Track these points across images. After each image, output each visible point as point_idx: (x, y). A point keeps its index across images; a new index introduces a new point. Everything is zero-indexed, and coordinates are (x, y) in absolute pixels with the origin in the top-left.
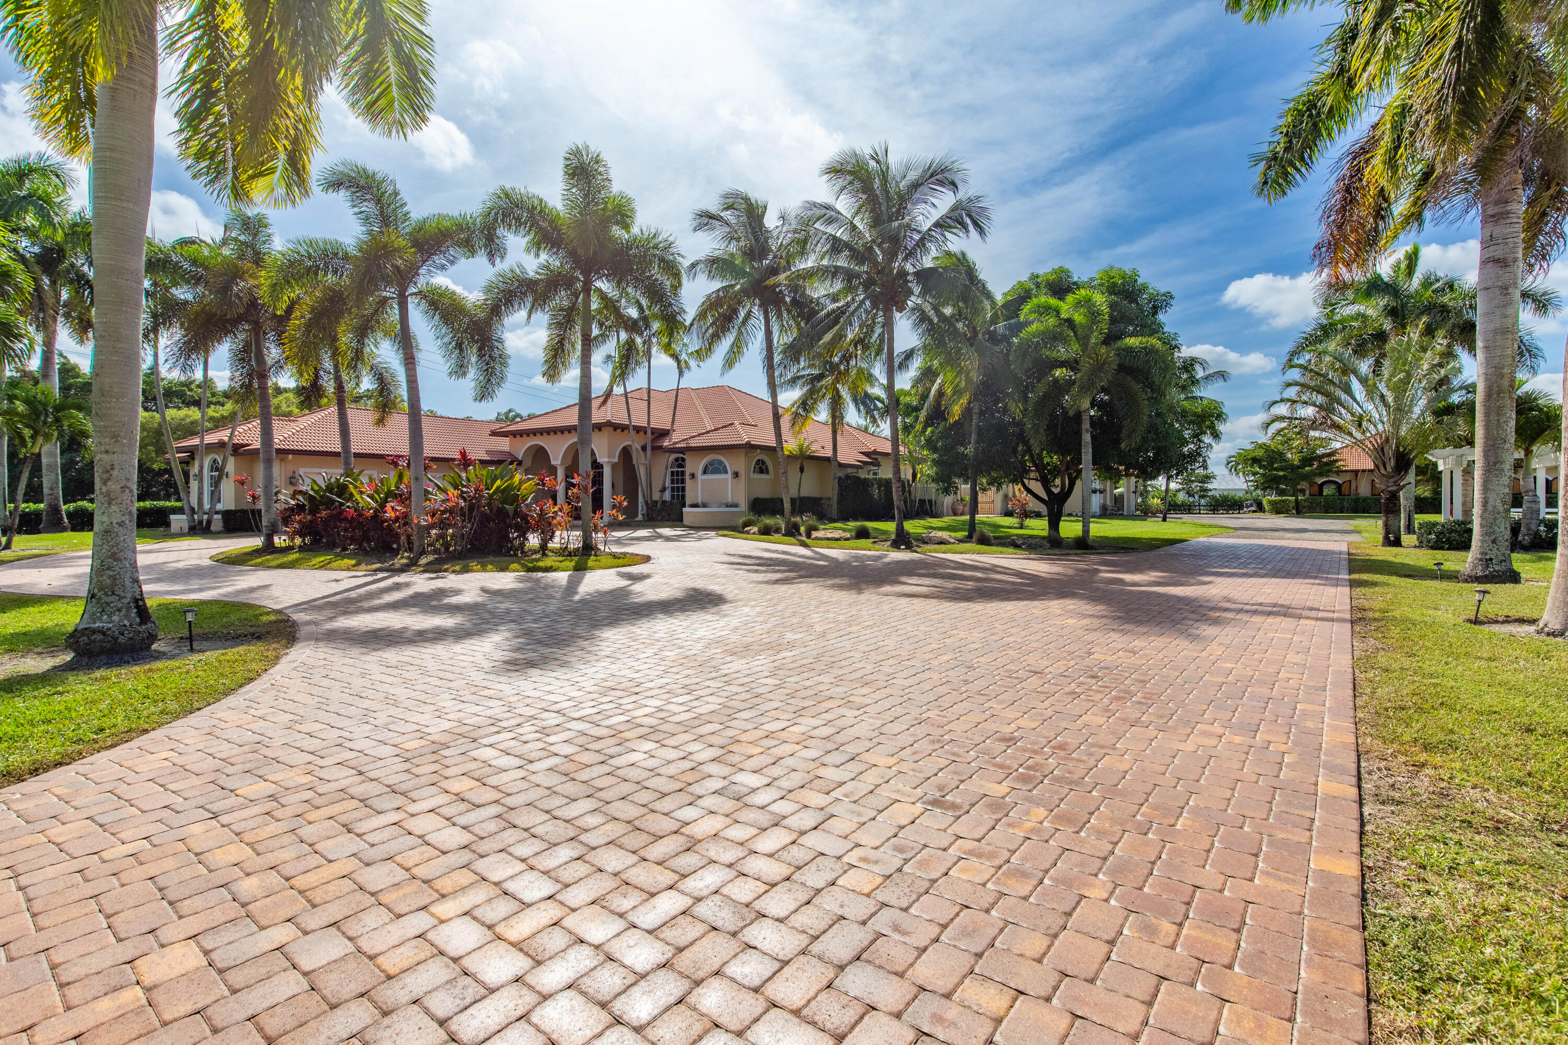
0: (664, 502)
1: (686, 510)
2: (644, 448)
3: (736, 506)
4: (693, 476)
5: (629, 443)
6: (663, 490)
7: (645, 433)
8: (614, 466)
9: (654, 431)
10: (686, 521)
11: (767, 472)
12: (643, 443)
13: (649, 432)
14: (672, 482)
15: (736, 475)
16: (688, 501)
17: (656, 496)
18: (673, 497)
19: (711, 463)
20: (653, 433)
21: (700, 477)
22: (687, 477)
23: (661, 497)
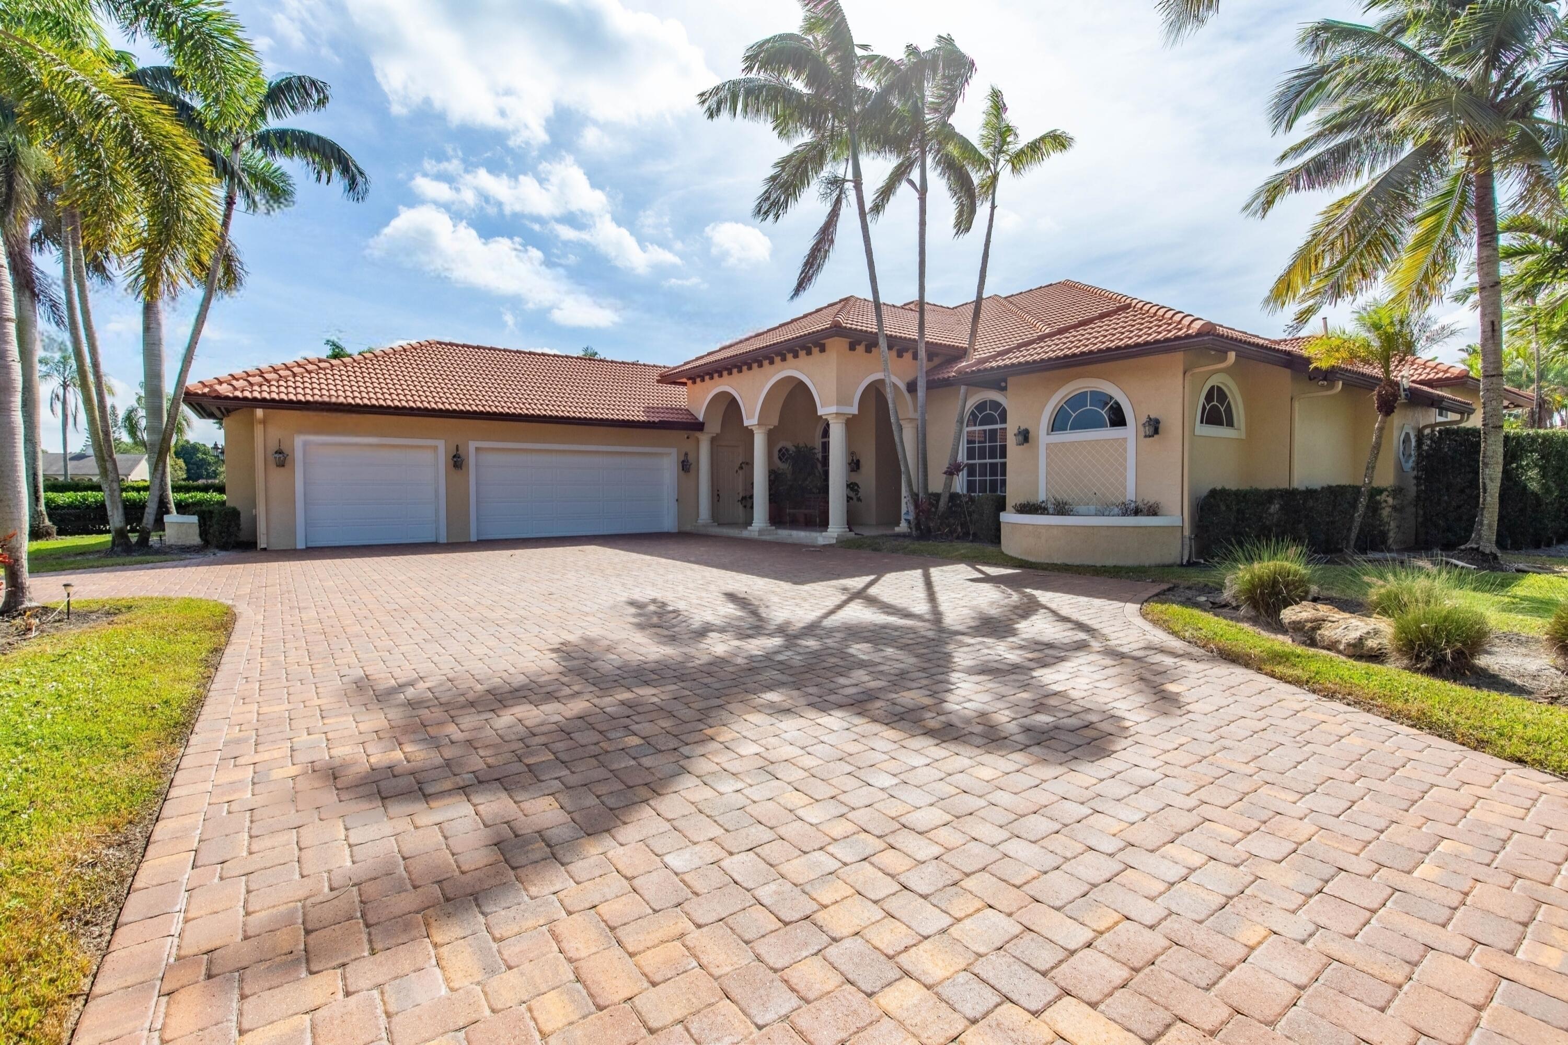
0: (954, 497)
1: (1008, 517)
2: (912, 387)
3: (1153, 511)
4: (1025, 436)
5: (879, 376)
6: (953, 470)
7: (915, 357)
8: (851, 423)
9: (934, 350)
10: (1011, 545)
11: (1230, 424)
12: (909, 378)
13: (922, 353)
14: (971, 455)
15: (1154, 427)
16: (1014, 493)
17: (937, 484)
18: (971, 486)
19: (1077, 401)
20: (930, 356)
21: (1044, 437)
22: (1011, 441)
23: (948, 485)
